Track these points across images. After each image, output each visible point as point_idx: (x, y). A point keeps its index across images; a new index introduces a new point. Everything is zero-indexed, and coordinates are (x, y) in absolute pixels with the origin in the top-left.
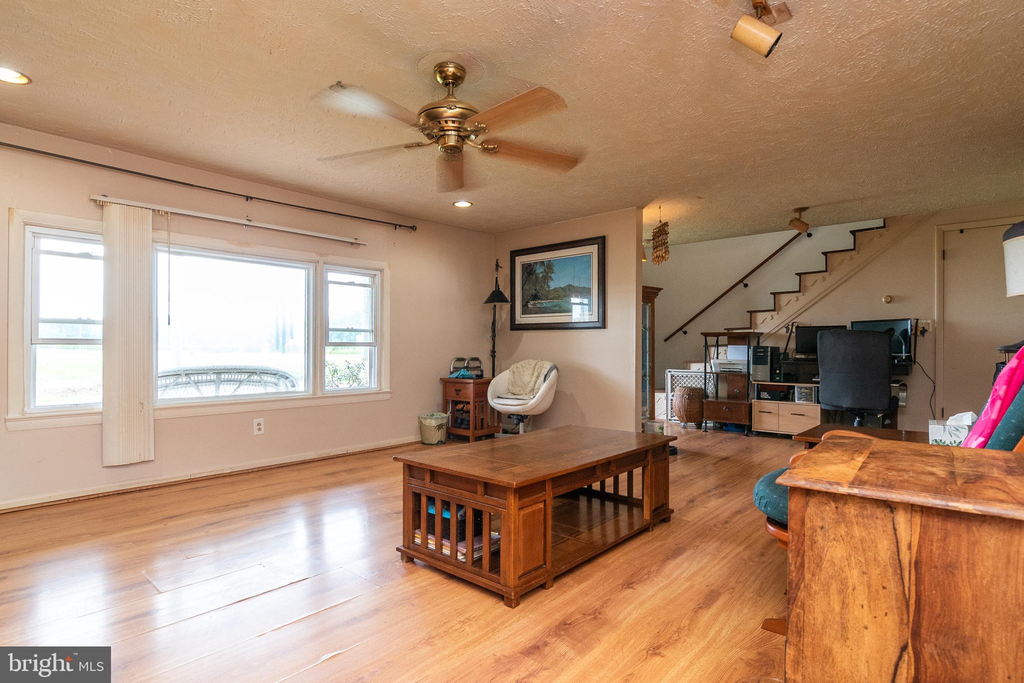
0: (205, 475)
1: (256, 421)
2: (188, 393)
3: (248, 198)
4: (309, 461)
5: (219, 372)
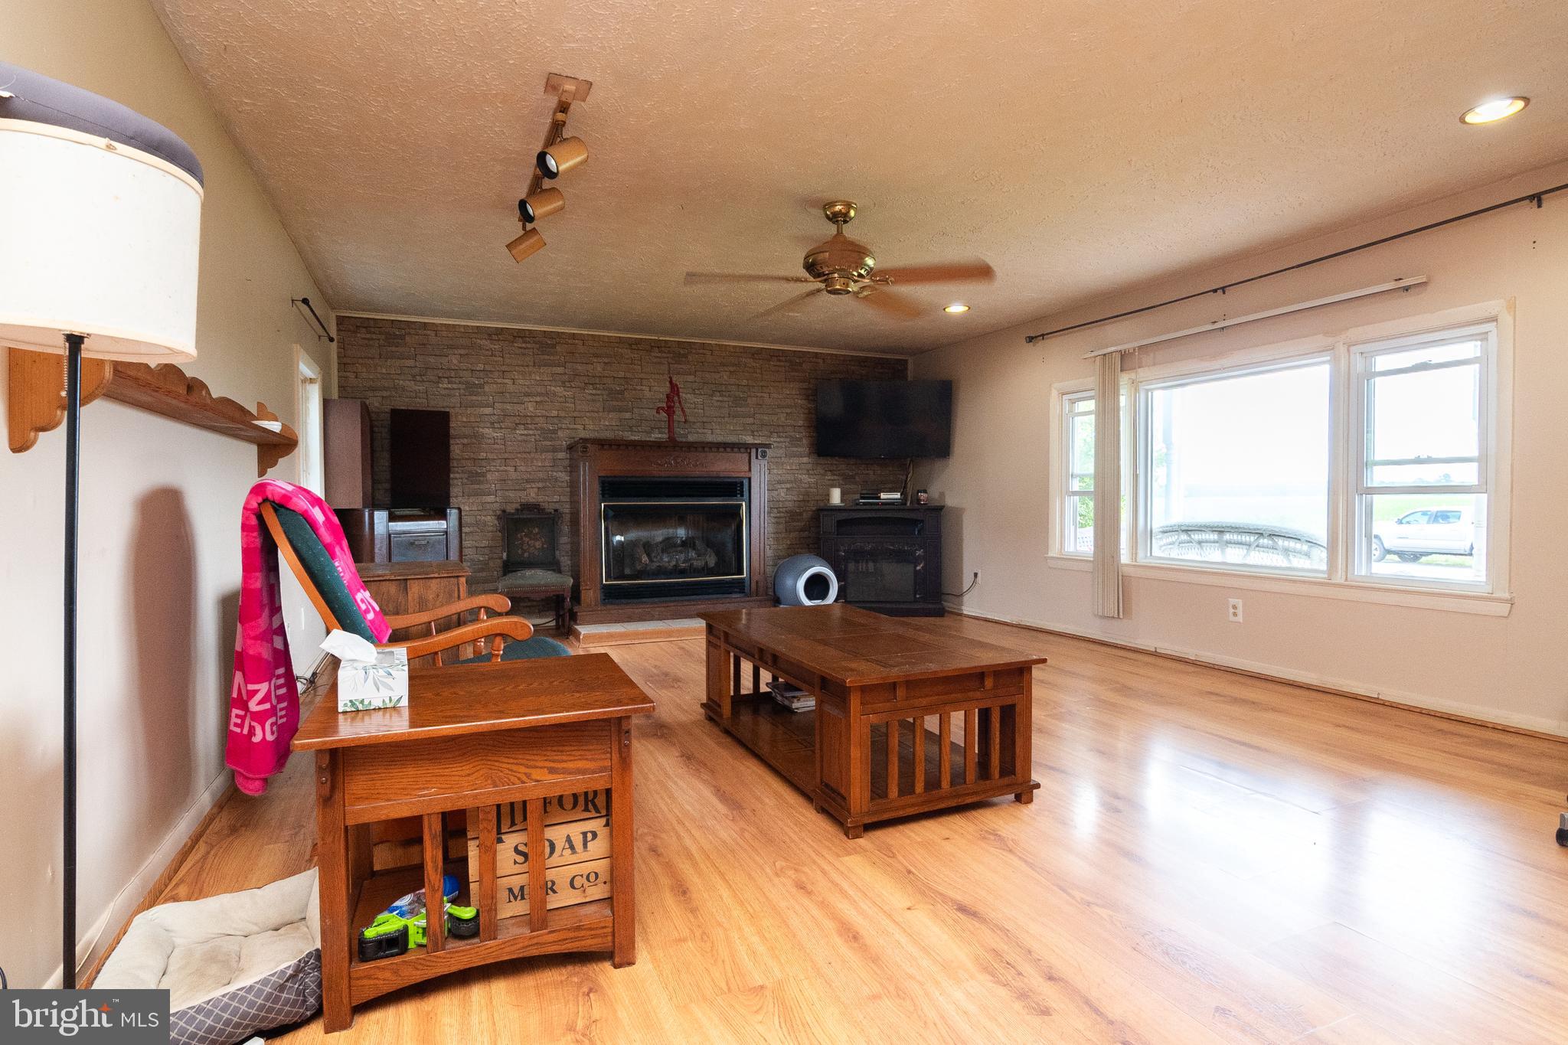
0: (1169, 652)
1: (1232, 601)
2: (1191, 555)
3: (1223, 289)
4: (1301, 685)
5: (1220, 530)
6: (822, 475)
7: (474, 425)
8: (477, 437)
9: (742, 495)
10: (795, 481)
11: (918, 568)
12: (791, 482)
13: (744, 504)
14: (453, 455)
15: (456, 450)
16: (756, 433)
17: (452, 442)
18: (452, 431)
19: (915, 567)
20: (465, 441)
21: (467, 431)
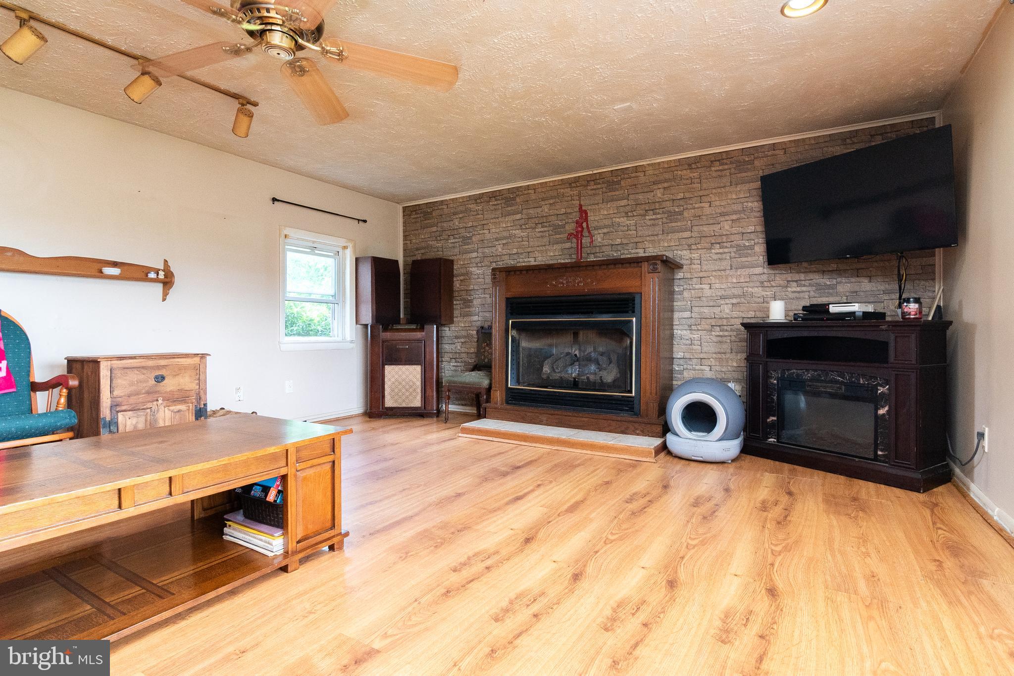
6: (783, 287)
7: (467, 266)
8: (468, 274)
9: (633, 312)
10: (744, 295)
11: (881, 412)
12: (739, 296)
13: (634, 319)
14: (455, 288)
15: (457, 284)
16: (693, 247)
17: (455, 279)
18: (455, 272)
19: (877, 409)
20: (462, 278)
21: (463, 271)
